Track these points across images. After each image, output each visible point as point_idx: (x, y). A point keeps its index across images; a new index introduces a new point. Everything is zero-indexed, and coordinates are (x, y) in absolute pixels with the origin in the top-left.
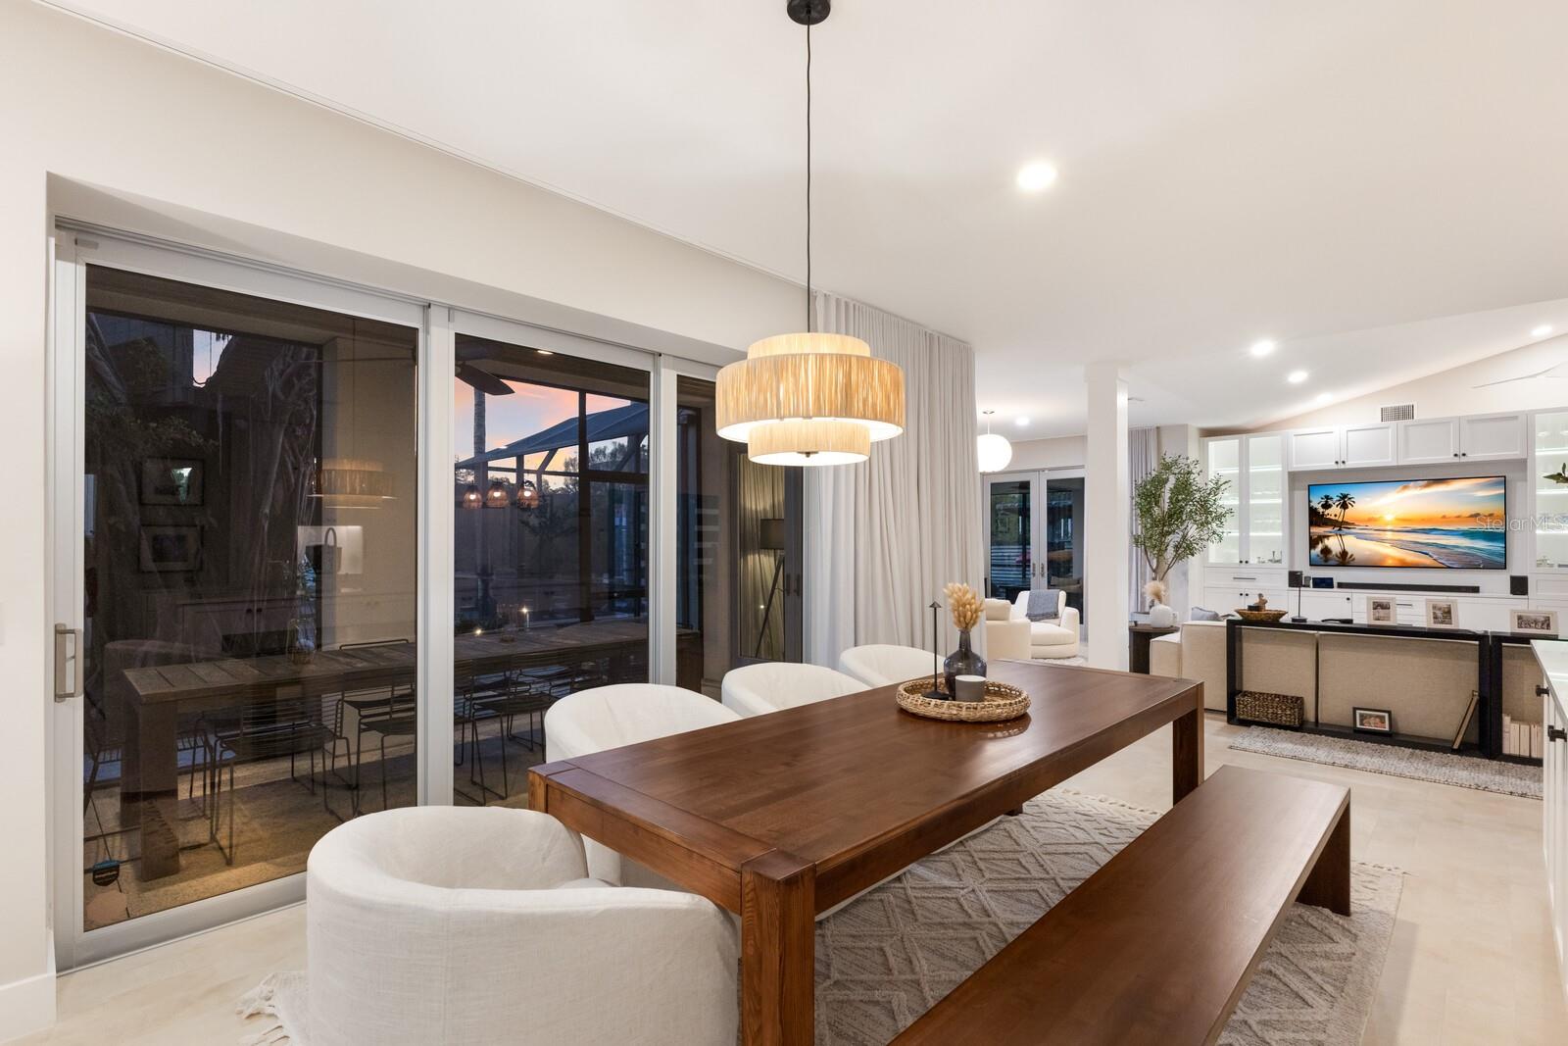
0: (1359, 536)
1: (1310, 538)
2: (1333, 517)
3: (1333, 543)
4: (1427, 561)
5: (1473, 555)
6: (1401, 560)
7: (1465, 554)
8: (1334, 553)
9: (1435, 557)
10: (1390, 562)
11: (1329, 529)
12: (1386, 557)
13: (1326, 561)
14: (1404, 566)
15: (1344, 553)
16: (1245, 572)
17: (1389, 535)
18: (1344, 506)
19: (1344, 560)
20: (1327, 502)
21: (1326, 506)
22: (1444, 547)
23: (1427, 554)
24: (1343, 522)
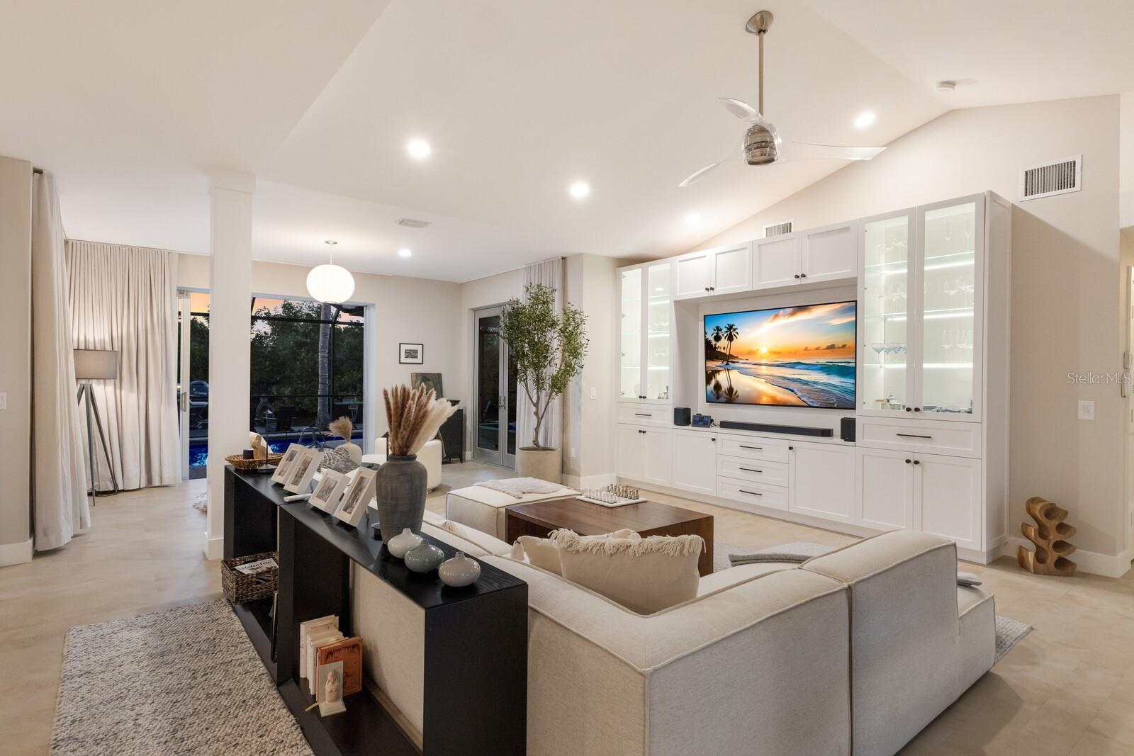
0: (743, 372)
1: (706, 372)
2: (722, 351)
3: (722, 378)
4: (792, 398)
5: (829, 393)
6: (773, 398)
7: (823, 391)
8: (723, 389)
9: (799, 394)
10: (765, 400)
11: (719, 363)
12: (761, 394)
13: (718, 398)
14: (776, 404)
15: (731, 389)
16: (644, 407)
17: (764, 370)
18: (730, 338)
19: (728, 397)
20: (718, 333)
21: (718, 338)
22: (806, 383)
23: (793, 391)
24: (731, 356)
